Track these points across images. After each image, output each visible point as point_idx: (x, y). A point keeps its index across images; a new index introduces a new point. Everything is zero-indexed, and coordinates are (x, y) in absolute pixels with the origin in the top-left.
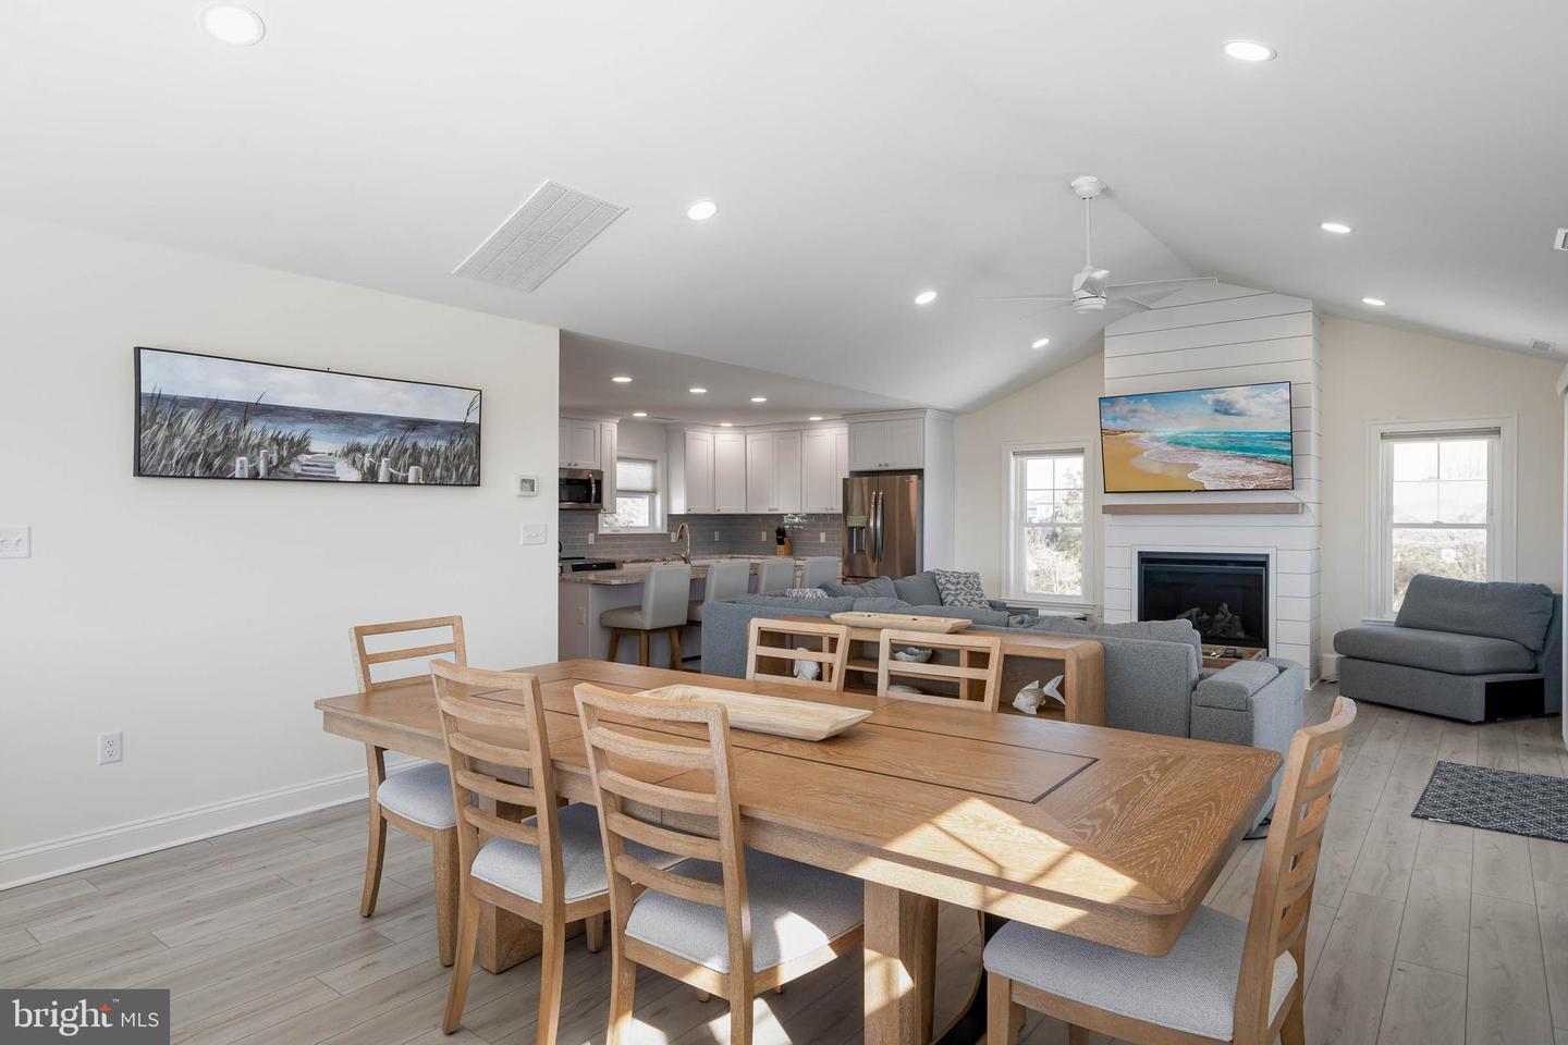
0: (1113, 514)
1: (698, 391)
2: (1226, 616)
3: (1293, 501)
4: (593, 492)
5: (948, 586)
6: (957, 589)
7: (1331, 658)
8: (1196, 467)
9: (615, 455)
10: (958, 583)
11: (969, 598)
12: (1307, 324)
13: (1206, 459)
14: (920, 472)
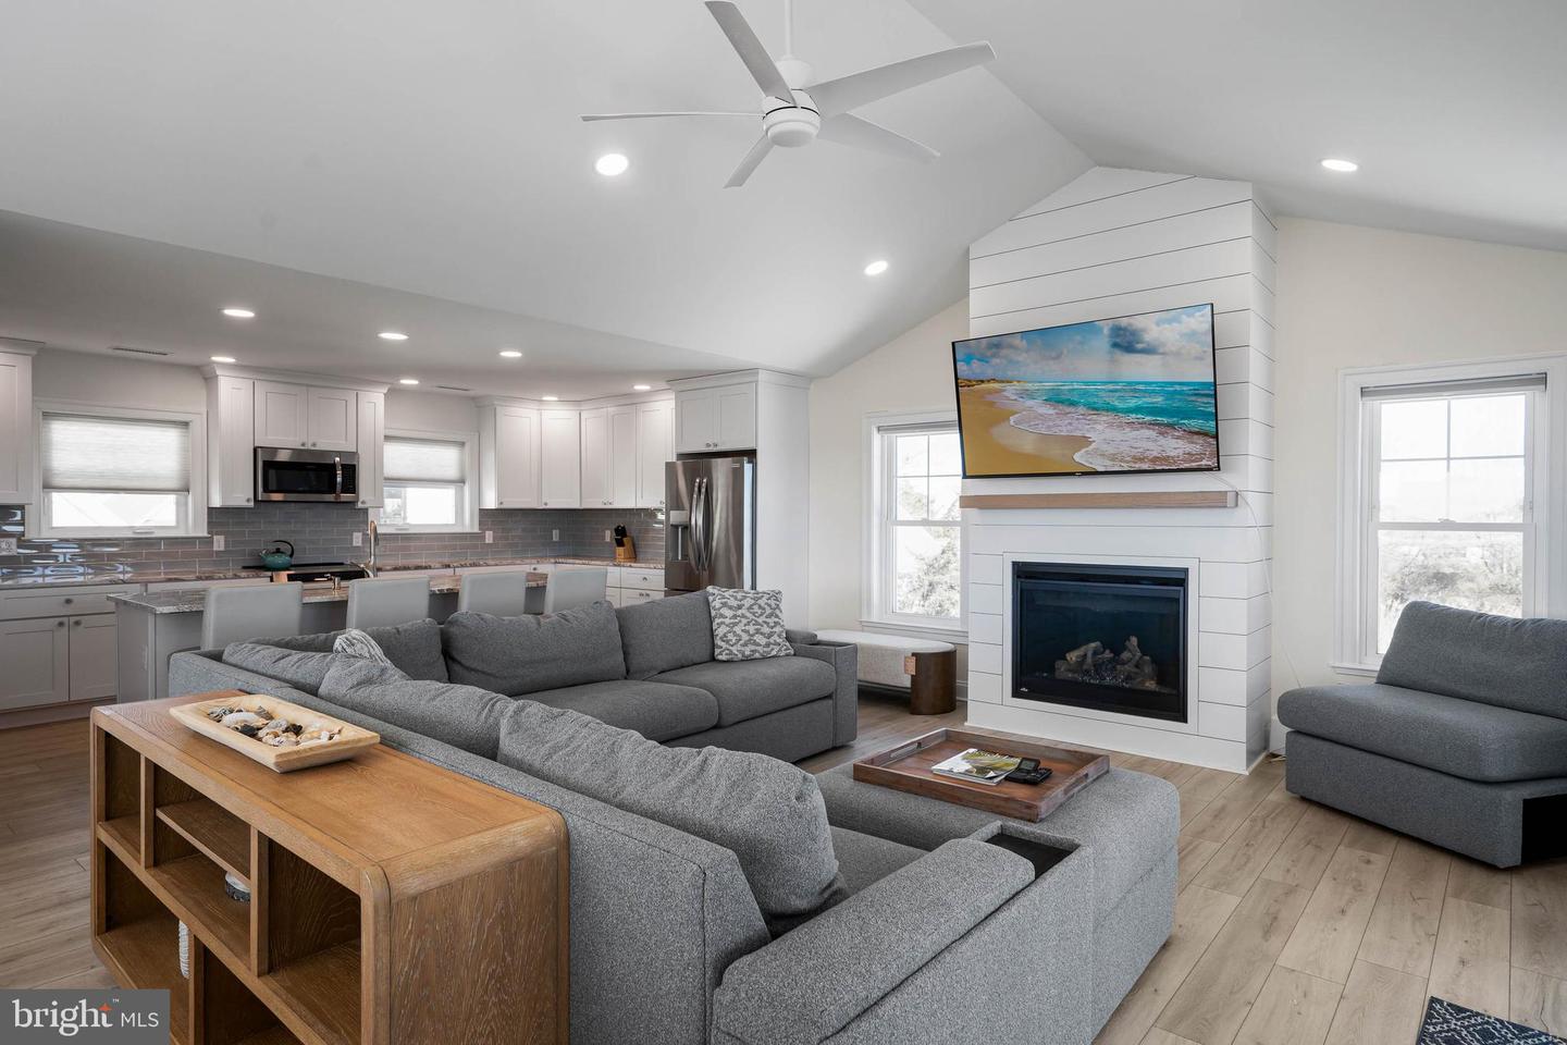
0: (980, 508)
1: (392, 336)
2: (1134, 655)
3: (1223, 488)
4: (339, 479)
5: (725, 611)
6: (735, 617)
7: (1280, 734)
8: (1084, 441)
9: (381, 433)
10: (740, 607)
11: (752, 629)
12: (1244, 221)
13: (1099, 427)
14: (751, 454)
